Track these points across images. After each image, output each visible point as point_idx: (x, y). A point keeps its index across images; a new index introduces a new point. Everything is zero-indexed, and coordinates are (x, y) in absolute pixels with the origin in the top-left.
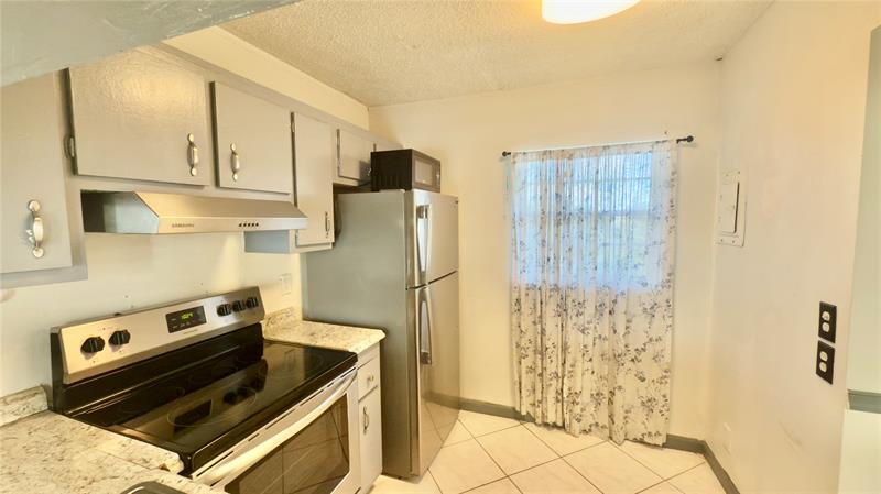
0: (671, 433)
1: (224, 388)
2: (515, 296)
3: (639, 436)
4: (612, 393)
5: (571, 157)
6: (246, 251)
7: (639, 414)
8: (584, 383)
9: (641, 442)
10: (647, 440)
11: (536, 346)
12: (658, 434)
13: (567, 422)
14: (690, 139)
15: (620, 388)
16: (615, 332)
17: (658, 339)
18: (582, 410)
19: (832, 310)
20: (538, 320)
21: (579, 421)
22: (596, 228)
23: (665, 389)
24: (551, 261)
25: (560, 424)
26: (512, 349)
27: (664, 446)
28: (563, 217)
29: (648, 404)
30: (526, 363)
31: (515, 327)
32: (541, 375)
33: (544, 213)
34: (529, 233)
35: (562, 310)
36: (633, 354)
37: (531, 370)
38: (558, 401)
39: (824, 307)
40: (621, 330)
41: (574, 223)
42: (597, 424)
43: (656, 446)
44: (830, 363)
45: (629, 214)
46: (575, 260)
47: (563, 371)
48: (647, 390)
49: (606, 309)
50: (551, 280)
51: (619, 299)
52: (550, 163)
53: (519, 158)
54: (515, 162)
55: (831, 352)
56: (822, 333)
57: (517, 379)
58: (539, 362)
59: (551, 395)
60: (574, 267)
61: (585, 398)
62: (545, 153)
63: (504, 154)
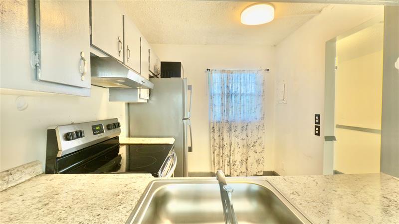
0: (265, 170)
1: (110, 166)
2: (212, 126)
3: (255, 174)
4: (247, 159)
5: (232, 73)
6: (109, 101)
7: (255, 165)
8: (237, 157)
9: (256, 175)
10: (258, 174)
11: (220, 145)
12: (261, 171)
13: (232, 173)
14: (268, 70)
15: (250, 156)
16: (247, 136)
17: (261, 138)
18: (237, 167)
19: (319, 116)
20: (221, 134)
21: (236, 171)
22: (240, 99)
23: (263, 155)
24: (226, 111)
25: (229, 174)
26: (211, 147)
27: (263, 175)
28: (229, 95)
29: (258, 161)
30: (216, 152)
31: (212, 138)
32: (222, 156)
33: (223, 93)
34: (217, 101)
35: (230, 130)
36: (253, 144)
37: (218, 155)
38: (228, 165)
39: (316, 115)
40: (249, 135)
41: (233, 96)
42: (241, 172)
43: (261, 176)
44: (319, 131)
45: (251, 95)
46: (234, 111)
47: (230, 153)
48: (257, 156)
49: (244, 128)
50: (226, 118)
51: (249, 124)
52: (225, 75)
53: (213, 71)
54: (211, 73)
55: (319, 127)
56: (316, 123)
57: (213, 159)
58: (221, 151)
59: (226, 163)
60: (234, 113)
61: (238, 163)
62: (223, 70)
63: (207, 70)
